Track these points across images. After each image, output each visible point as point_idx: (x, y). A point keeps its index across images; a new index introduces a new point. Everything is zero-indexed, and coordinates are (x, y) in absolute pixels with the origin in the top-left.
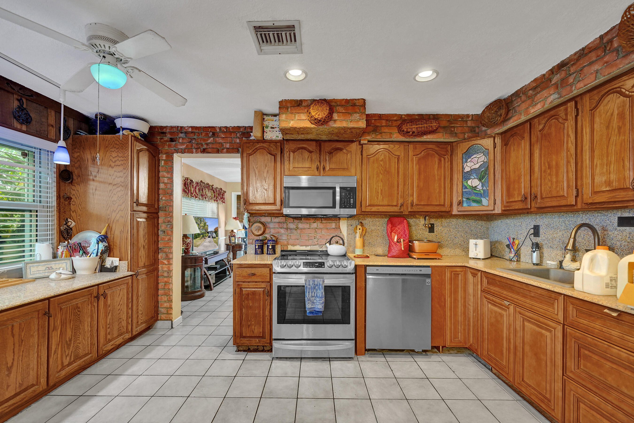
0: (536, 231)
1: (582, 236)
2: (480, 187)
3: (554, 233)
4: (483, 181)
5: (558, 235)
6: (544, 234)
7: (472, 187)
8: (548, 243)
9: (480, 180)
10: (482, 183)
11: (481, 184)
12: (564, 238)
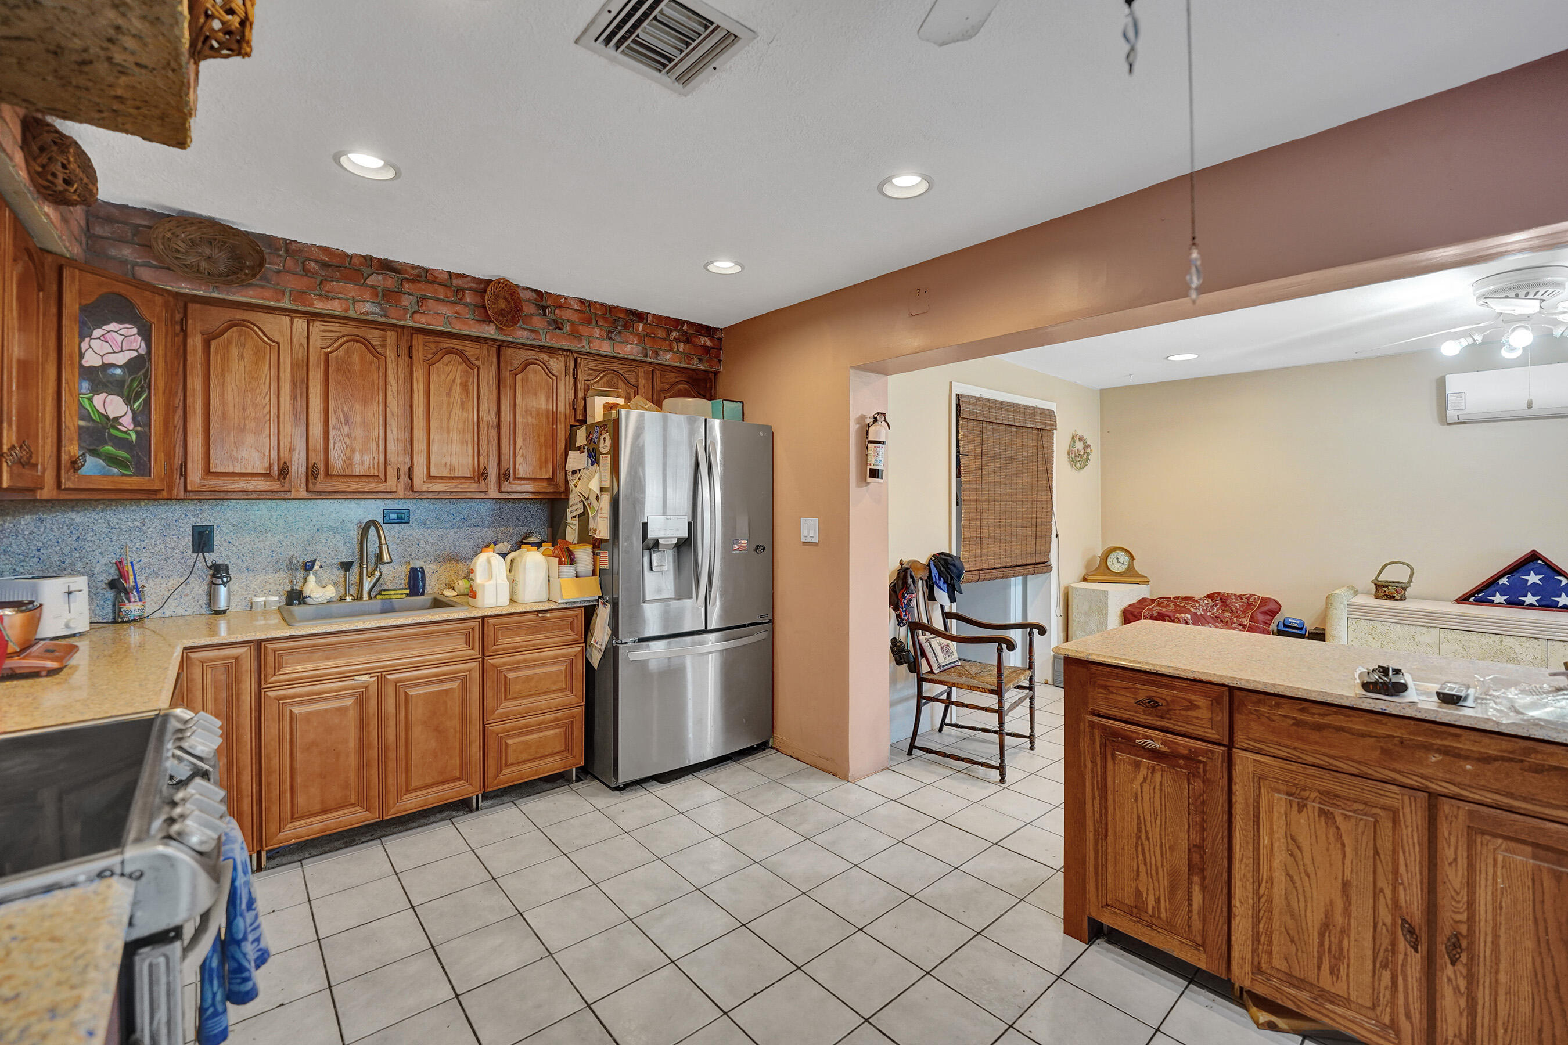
0: (202, 540)
1: (324, 541)
2: (127, 422)
3: (257, 540)
4: (135, 406)
5: (268, 543)
6: (226, 544)
7: (107, 417)
8: (239, 561)
9: (128, 401)
10: (132, 410)
11: (130, 414)
12: (283, 549)
